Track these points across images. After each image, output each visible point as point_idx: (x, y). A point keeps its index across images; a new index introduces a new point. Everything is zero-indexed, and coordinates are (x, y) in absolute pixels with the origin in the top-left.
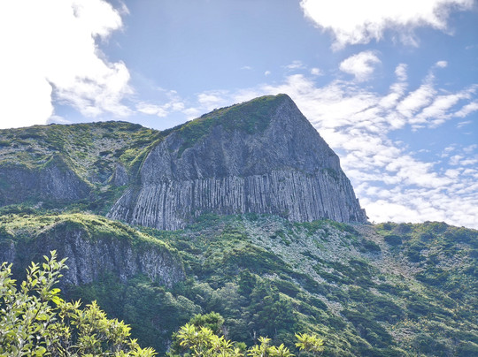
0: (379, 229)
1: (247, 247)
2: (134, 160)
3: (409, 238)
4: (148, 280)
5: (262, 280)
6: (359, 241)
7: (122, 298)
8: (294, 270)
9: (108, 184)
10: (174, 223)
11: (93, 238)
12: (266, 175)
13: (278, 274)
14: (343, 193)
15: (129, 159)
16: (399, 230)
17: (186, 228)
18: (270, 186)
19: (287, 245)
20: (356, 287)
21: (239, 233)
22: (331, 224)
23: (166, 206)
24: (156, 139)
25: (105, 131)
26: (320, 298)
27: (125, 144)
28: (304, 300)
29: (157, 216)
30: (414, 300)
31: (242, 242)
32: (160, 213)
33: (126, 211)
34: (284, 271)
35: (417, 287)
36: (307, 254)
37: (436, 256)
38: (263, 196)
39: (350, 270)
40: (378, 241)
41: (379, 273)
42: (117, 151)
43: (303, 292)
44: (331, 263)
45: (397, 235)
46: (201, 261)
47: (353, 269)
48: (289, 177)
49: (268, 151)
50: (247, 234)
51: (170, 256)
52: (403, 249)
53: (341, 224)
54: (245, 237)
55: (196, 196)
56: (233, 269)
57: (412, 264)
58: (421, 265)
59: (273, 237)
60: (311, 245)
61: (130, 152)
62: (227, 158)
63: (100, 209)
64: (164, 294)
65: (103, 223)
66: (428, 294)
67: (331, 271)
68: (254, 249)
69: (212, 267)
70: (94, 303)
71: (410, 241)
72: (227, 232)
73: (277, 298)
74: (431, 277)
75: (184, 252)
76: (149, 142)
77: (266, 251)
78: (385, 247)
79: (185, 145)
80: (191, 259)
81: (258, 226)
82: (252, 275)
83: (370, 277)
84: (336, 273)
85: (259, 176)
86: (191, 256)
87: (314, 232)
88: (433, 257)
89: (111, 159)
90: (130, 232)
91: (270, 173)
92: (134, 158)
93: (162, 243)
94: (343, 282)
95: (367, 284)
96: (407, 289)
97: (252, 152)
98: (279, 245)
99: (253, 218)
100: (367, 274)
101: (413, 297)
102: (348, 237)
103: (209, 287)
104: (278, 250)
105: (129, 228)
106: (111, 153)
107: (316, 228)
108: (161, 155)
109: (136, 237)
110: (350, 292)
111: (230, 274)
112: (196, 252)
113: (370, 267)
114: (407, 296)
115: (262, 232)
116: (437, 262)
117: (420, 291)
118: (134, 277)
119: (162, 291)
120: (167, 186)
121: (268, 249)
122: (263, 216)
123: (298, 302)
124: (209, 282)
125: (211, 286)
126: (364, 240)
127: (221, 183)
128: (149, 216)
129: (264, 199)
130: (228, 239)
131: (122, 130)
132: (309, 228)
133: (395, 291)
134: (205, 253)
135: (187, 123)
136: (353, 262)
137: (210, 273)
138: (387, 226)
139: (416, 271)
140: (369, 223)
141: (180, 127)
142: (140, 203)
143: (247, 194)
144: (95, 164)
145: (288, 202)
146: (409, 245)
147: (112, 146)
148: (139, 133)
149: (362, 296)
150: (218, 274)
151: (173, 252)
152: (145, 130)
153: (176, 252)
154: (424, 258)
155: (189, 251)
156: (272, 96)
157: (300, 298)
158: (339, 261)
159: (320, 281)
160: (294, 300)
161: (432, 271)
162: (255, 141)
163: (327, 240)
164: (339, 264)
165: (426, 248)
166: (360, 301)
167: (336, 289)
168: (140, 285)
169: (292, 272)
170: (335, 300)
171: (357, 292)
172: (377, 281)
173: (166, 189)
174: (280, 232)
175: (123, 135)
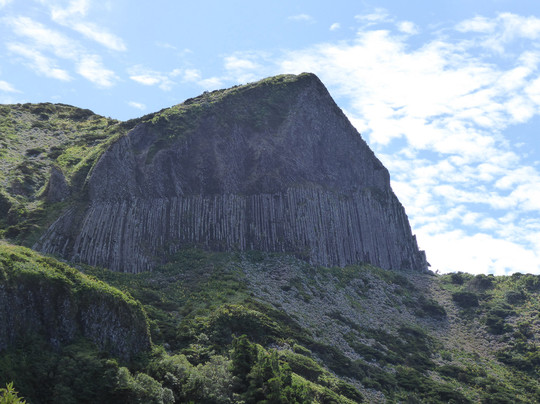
0: (445, 283)
1: (246, 301)
2: (80, 164)
3: (490, 297)
4: (93, 347)
5: (266, 353)
6: (415, 299)
7: (51, 374)
8: (316, 340)
9: (39, 198)
10: (137, 262)
11: (11, 281)
12: (279, 194)
13: (292, 344)
14: (393, 225)
15: (72, 163)
16: (476, 284)
17: (154, 270)
18: (284, 211)
19: (307, 301)
20: (408, 369)
21: (235, 280)
22: (374, 272)
23: (126, 236)
24: (113, 132)
25: (35, 118)
26: (353, 384)
27: (66, 138)
28: (329, 385)
29: (112, 250)
30: (493, 391)
31: (239, 294)
32: (117, 247)
33: (63, 241)
34: (301, 341)
35: (499, 373)
36: (336, 316)
37: (527, 326)
38: (274, 226)
39: (399, 342)
40: (443, 300)
41: (442, 348)
42: (53, 149)
43: (327, 374)
44: (371, 331)
45: (472, 292)
46: (175, 322)
47: (404, 342)
48: (312, 199)
49: (283, 158)
50: (247, 282)
51: (130, 312)
52: (479, 313)
53: (388, 273)
54: (243, 286)
55: (172, 224)
56: (224, 335)
57: (492, 337)
58: (506, 340)
59: (286, 289)
60: (342, 302)
61: (73, 151)
62: (222, 166)
63: (23, 237)
64: (117, 370)
65: (27, 258)
66: (515, 383)
67: (370, 343)
68: (257, 305)
69: (192, 332)
70: (10, 386)
71: (490, 302)
72: (216, 278)
73: (288, 382)
74: (519, 357)
75: (150, 307)
76: (105, 137)
77: (274, 309)
78: (452, 310)
79: (159, 145)
80: (161, 318)
81: (264, 270)
82: (251, 345)
83: (429, 355)
84: (378, 347)
85: (269, 196)
86: (159, 312)
87: (348, 283)
88: (524, 328)
89: (44, 161)
90: (69, 274)
91: (284, 192)
92: (79, 160)
93: (118, 291)
94: (388, 360)
95: (425, 365)
96: (483, 375)
97: (260, 159)
98: (294, 301)
99: (257, 259)
100: (424, 349)
101: (491, 387)
102: (398, 292)
103: (186, 361)
104: (292, 308)
105: (68, 268)
106: (44, 151)
107: (350, 277)
108: (121, 158)
109: (78, 283)
110: (398, 377)
111: (218, 342)
112: (168, 308)
113: (430, 339)
114: (483, 385)
115: (269, 280)
116: (530, 336)
117: (502, 378)
118: (72, 342)
119: (113, 366)
120: (129, 206)
121: (277, 306)
122: (272, 256)
123: (320, 389)
124: (186, 353)
125: (190, 360)
126: (422, 299)
127: (211, 204)
128: (98, 249)
129: (274, 231)
130: (219, 288)
131: (62, 117)
132: (340, 278)
133: (466, 377)
134: (182, 309)
135: (162, 111)
136: (404, 331)
137: (188, 340)
138: (457, 278)
139: (499, 347)
140: (431, 273)
141: (151, 116)
142: (85, 230)
143: (248, 221)
144: (19, 167)
145: (310, 237)
146: (489, 308)
147: (45, 141)
148: (89, 123)
149: (416, 383)
150: (200, 342)
151: (134, 306)
152: (98, 119)
153: (137, 306)
154: (510, 329)
155: (158, 306)
156: (292, 76)
157: (323, 383)
158: (382, 329)
159: (354, 357)
160: (314, 386)
161: (521, 349)
162: (265, 142)
163: (366, 297)
164: (383, 333)
165: (513, 314)
166: (413, 389)
167: (377, 370)
168: (80, 355)
169: (311, 343)
170: (375, 387)
171: (408, 378)
172: (439, 361)
173: (128, 210)
174: (296, 281)
175: (64, 125)
